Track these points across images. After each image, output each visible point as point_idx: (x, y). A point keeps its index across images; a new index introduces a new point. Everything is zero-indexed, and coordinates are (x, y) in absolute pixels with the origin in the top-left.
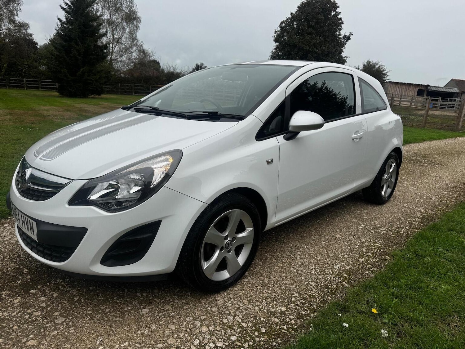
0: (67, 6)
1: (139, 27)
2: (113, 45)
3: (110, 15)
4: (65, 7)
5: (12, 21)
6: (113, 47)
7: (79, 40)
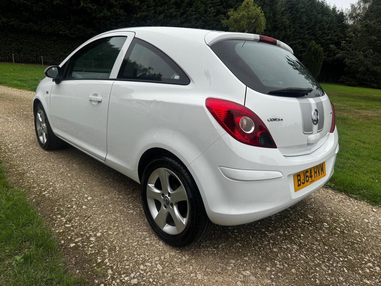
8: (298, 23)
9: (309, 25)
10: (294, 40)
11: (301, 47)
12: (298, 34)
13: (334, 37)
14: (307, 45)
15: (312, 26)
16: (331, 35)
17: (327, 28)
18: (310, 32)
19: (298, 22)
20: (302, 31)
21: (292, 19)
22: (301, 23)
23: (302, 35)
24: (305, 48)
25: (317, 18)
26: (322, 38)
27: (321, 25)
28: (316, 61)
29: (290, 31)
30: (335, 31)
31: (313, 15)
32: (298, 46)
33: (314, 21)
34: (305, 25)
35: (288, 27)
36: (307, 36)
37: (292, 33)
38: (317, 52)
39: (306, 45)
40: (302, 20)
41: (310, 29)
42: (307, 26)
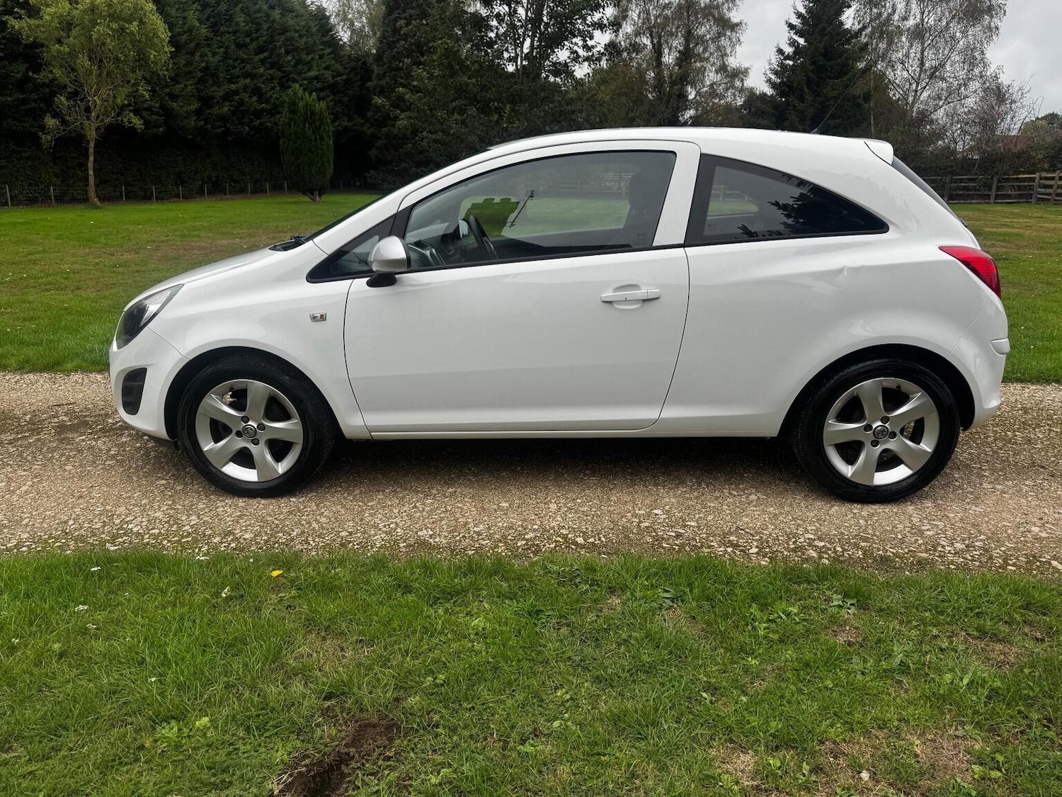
0: (799, 20)
1: (997, 28)
2: (917, 86)
3: (923, 13)
4: (796, 21)
5: (723, 68)
6: (916, 91)
7: (807, 90)
8: (229, 33)
9: (257, 38)
10: (230, 81)
11: (255, 99)
12: (236, 64)
13: (324, 72)
14: (268, 95)
15: (265, 42)
16: (317, 66)
17: (302, 47)
18: (265, 59)
19: (226, 29)
20: (246, 57)
21: (207, 19)
22: (234, 33)
23: (248, 66)
24: (266, 104)
25: (271, 19)
26: (300, 74)
27: (287, 40)
28: (318, 137)
29: (214, 54)
30: (321, 57)
31: (259, 11)
32: (245, 96)
33: (269, 28)
34: (248, 40)
35: (205, 42)
36: (262, 70)
37: (219, 62)
38: (313, 113)
39: (265, 94)
40: (237, 24)
41: (260, 50)
42: (252, 40)
